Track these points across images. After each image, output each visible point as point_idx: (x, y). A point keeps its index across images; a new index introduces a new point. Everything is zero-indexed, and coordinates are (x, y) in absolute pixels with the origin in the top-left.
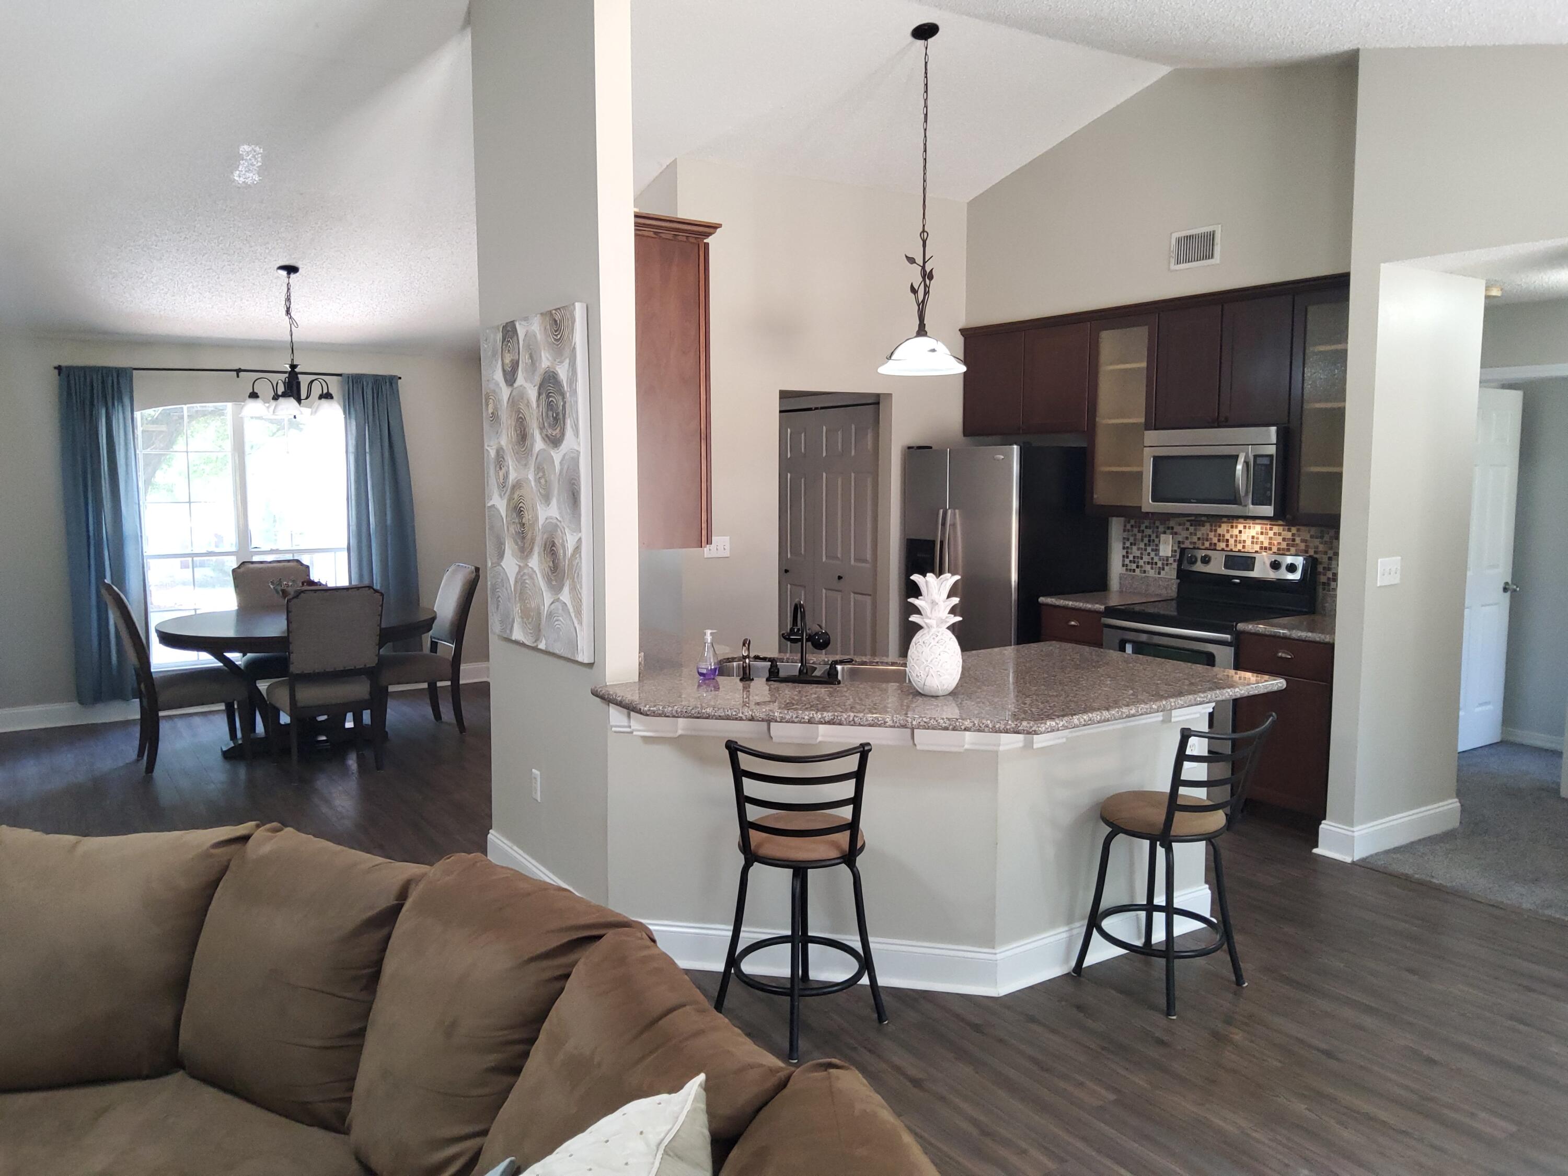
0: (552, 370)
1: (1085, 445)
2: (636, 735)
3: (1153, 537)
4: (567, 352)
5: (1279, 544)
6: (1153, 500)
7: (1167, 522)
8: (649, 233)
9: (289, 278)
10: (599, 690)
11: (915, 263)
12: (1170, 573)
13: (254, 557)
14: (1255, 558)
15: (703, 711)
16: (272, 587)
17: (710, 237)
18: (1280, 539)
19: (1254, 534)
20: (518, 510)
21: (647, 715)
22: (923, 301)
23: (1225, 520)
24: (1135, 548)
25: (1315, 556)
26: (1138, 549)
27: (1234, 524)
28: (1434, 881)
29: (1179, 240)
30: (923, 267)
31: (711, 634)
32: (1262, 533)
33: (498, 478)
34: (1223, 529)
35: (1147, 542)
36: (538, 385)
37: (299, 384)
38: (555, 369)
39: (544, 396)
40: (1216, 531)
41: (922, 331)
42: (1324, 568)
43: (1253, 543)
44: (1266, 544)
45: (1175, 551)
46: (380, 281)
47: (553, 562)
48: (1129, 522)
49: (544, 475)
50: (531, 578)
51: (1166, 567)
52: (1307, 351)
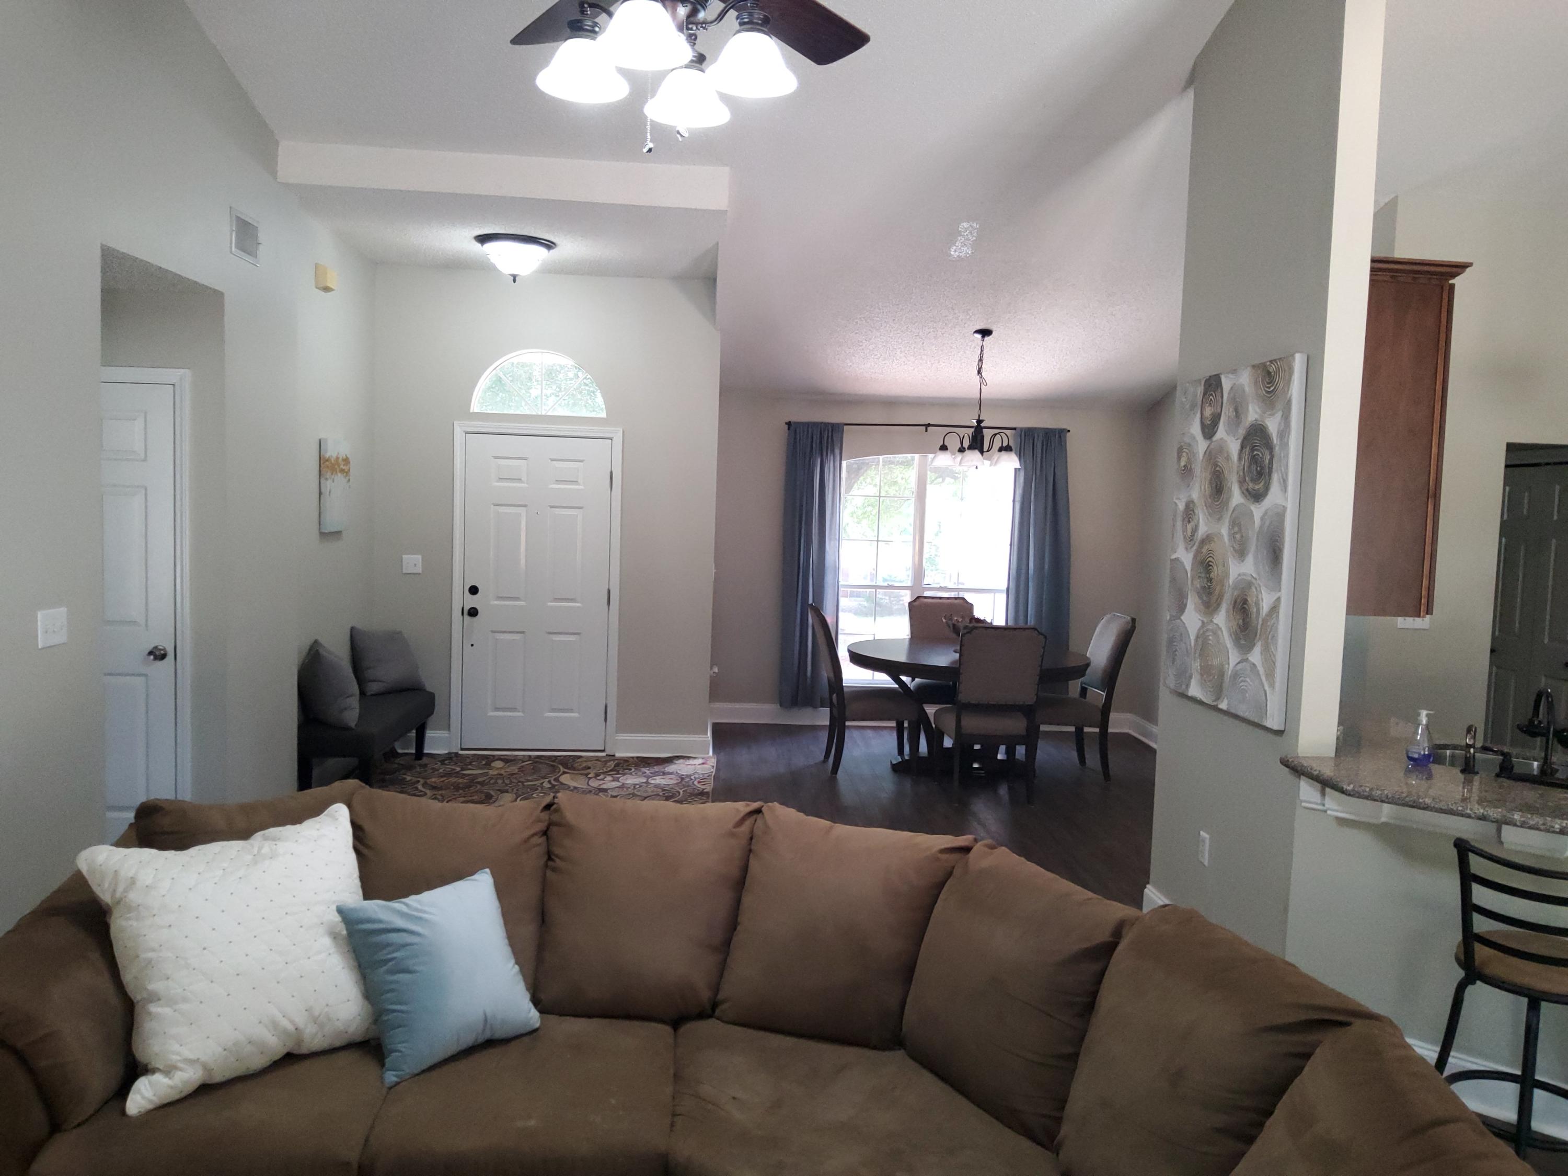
0: (1260, 423)
2: (1330, 815)
4: (1279, 405)
8: (1386, 277)
9: (983, 340)
10: (1290, 760)
13: (925, 593)
15: (1421, 800)
16: (944, 620)
17: (1457, 278)
20: (1205, 565)
21: (1349, 795)
31: (1427, 715)
33: (1185, 530)
36: (1242, 438)
37: (983, 437)
38: (1263, 422)
39: (1248, 449)
46: (1064, 340)
47: (1243, 620)
49: (1240, 529)
50: (1215, 633)
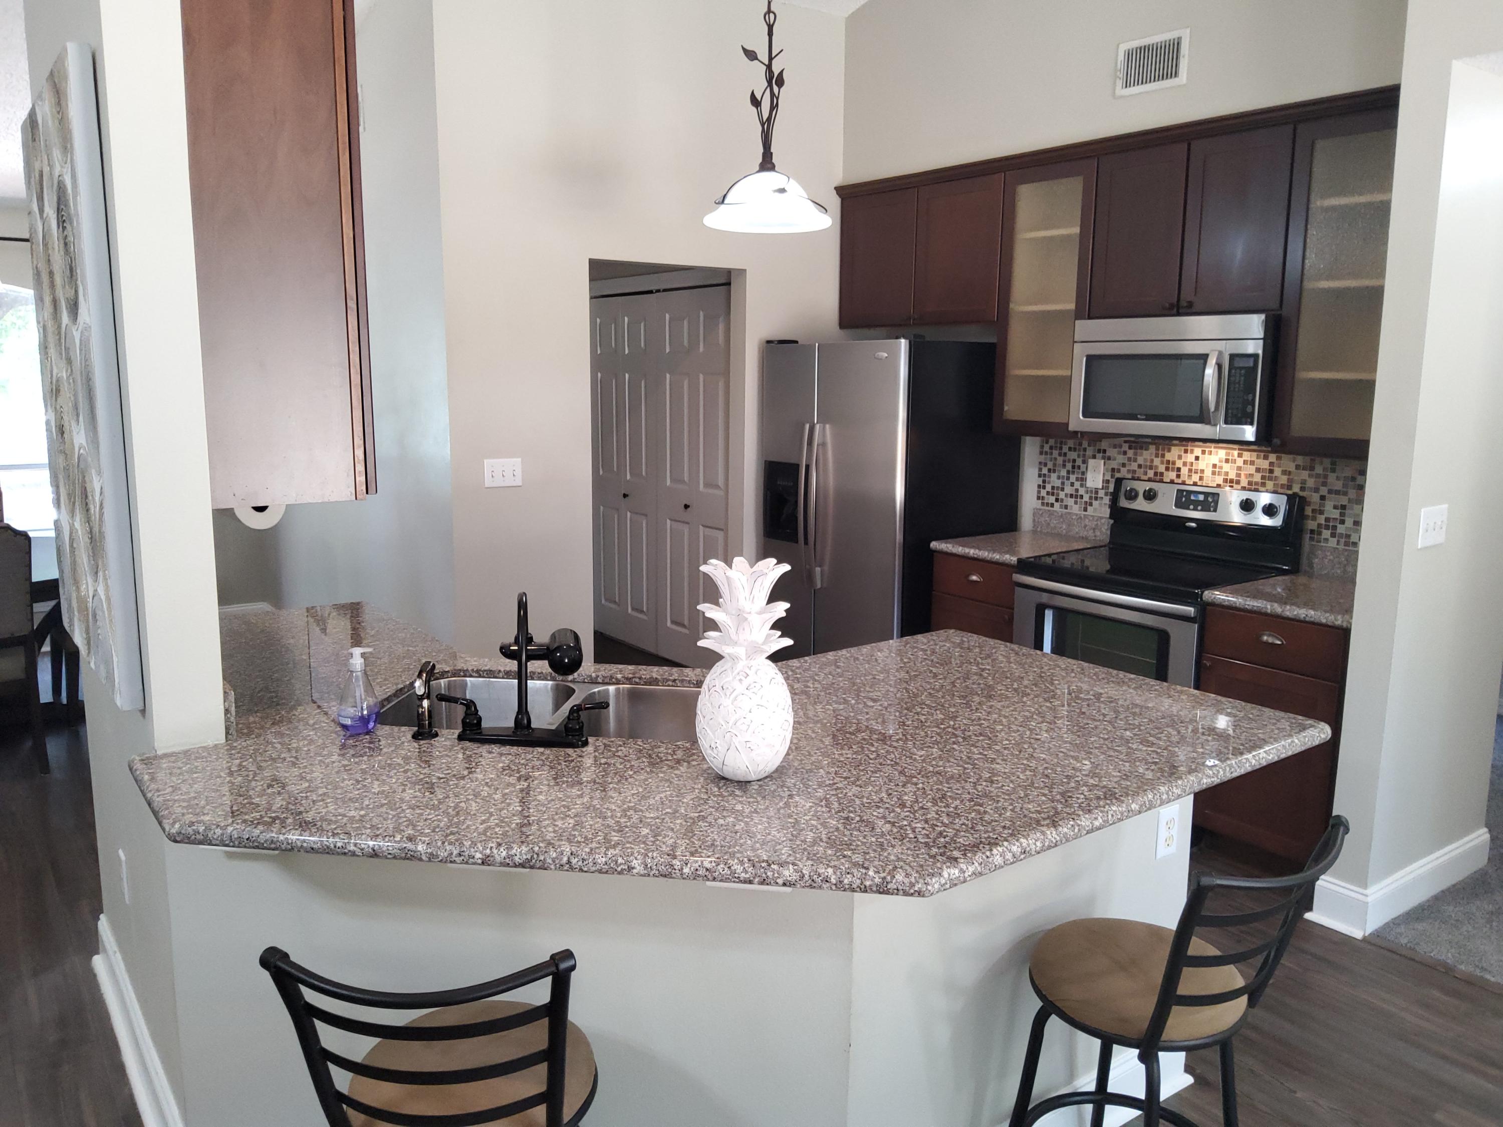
1: (993, 340)
3: (1079, 462)
5: (1251, 475)
6: (1084, 416)
7: (1098, 443)
11: (757, 59)
12: (1101, 510)
14: (1218, 494)
18: (1252, 469)
19: (1217, 462)
22: (769, 119)
23: (1175, 442)
24: (1054, 476)
25: (1301, 494)
26: (1059, 478)
27: (1189, 448)
28: (1488, 977)
29: (1129, 54)
30: (769, 67)
31: (363, 655)
32: (1227, 461)
34: (1173, 454)
35: (1071, 469)
40: (1163, 456)
41: (767, 164)
42: (1314, 511)
43: (1214, 473)
44: (1232, 476)
45: (1108, 482)
48: (1047, 442)
51: (1094, 502)
52: (1312, 206)
